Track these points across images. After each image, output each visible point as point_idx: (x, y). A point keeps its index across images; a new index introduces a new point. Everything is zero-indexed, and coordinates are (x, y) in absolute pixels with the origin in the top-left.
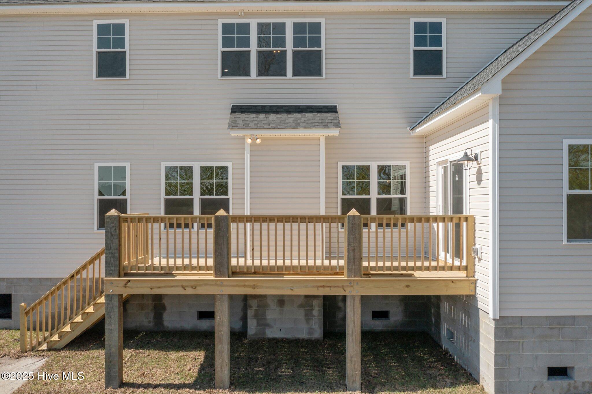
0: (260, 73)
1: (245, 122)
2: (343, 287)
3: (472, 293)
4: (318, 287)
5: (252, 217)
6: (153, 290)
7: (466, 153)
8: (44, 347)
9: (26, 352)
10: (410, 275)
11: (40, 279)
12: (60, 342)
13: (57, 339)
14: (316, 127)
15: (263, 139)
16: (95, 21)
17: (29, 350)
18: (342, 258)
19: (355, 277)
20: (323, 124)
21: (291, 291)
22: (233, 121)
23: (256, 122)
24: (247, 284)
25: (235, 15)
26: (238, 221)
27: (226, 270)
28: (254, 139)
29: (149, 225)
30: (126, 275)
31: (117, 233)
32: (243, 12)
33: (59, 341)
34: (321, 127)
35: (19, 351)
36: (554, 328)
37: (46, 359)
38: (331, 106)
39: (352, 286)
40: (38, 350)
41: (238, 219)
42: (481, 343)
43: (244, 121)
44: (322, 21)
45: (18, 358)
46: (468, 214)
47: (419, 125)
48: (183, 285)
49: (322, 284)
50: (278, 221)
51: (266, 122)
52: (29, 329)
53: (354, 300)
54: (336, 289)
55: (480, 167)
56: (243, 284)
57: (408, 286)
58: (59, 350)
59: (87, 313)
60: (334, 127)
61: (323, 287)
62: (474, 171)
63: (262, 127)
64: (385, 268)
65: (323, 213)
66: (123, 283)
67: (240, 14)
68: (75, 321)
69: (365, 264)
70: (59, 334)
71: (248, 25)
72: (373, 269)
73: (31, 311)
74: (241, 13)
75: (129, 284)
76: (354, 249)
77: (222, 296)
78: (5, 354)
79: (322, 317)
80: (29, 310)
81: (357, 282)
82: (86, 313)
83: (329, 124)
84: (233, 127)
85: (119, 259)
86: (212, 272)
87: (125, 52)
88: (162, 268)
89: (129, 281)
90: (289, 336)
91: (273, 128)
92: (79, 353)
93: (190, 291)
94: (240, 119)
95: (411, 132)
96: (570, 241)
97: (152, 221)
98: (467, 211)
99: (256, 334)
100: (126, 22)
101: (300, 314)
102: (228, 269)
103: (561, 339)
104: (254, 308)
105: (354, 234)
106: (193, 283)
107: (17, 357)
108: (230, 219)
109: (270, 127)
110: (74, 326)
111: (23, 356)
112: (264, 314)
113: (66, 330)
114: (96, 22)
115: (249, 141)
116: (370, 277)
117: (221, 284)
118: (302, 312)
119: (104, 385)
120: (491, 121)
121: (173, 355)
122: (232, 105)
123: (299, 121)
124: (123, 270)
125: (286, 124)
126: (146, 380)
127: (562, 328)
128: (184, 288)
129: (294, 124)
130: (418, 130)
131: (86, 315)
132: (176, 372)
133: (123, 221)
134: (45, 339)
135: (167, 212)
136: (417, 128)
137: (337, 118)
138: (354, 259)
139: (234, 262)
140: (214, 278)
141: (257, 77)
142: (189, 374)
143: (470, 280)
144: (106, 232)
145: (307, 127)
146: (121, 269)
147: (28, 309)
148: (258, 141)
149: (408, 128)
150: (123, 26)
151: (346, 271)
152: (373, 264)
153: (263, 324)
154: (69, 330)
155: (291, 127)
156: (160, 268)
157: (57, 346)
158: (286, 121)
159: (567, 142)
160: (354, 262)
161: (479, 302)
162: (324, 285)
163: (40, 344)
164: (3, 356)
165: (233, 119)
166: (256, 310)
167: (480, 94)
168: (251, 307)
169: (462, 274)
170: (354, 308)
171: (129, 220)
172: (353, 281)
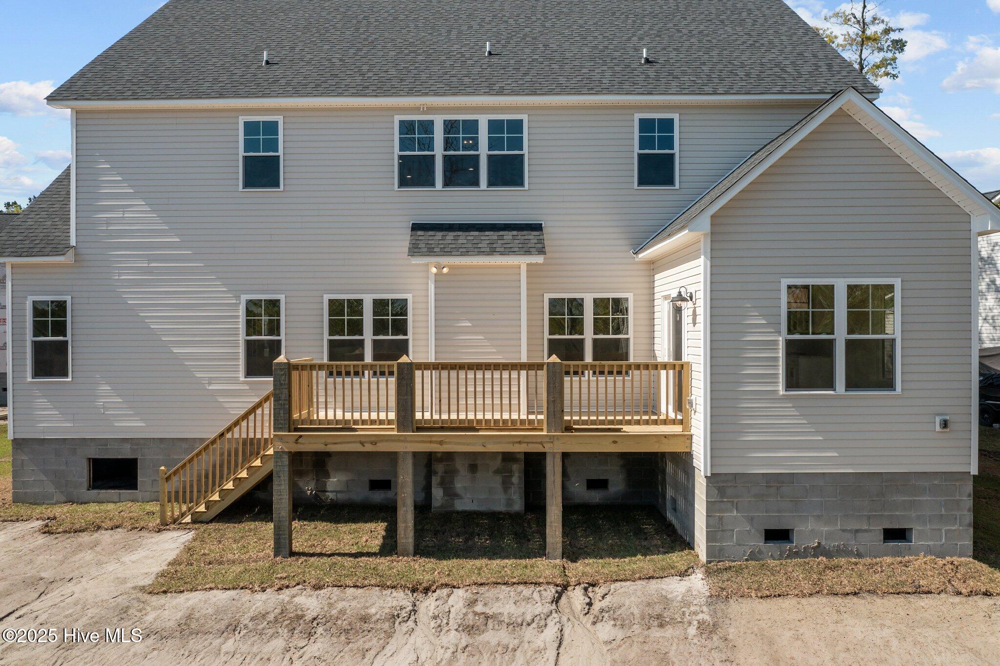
0: (447, 183)
1: (429, 246)
2: (541, 443)
3: (688, 450)
4: (514, 443)
5: (439, 364)
6: (328, 446)
7: (680, 292)
8: (188, 519)
9: (168, 525)
10: (619, 430)
11: (173, 439)
12: (206, 514)
13: (204, 510)
14: (515, 253)
15: (451, 268)
16: (240, 118)
17: (171, 523)
18: (541, 413)
19: (555, 431)
20: (524, 249)
21: (483, 447)
22: (414, 245)
23: (442, 246)
24: (433, 439)
25: (416, 110)
26: (423, 369)
27: (410, 424)
28: (440, 267)
29: (314, 373)
30: (296, 430)
31: (287, 382)
32: (425, 106)
33: (205, 512)
34: (521, 253)
35: (159, 524)
36: (770, 486)
37: (193, 532)
38: (535, 224)
39: (552, 442)
40: (181, 523)
41: (423, 366)
42: (696, 506)
43: (427, 245)
44: (525, 117)
45: (159, 531)
46: (686, 360)
47: (642, 249)
48: (362, 441)
49: (519, 440)
50: (469, 369)
51: (454, 246)
52: (169, 501)
53: (554, 458)
54: (534, 445)
55: (695, 307)
56: (429, 439)
57: (615, 442)
58: (207, 523)
59: (240, 479)
60: (537, 253)
61: (520, 442)
62: (691, 311)
63: (450, 253)
64: (589, 422)
65: (524, 359)
66: (294, 439)
67: (421, 110)
68: (225, 488)
69: (567, 418)
70: (206, 503)
71: (432, 122)
72: (577, 422)
73: (172, 475)
74: (423, 108)
75: (300, 440)
76: (554, 401)
77: (406, 453)
78: (143, 528)
79: (523, 486)
80: (170, 475)
81: (558, 437)
82: (238, 478)
83: (531, 250)
84: (415, 254)
85: (289, 412)
86: (394, 426)
87: (279, 156)
88: (338, 422)
89: (301, 436)
90: (483, 508)
91: (462, 254)
92: (232, 525)
93: (369, 448)
94: (422, 242)
95: (635, 256)
96: (789, 391)
97: (317, 369)
98: (685, 358)
99: (442, 506)
100: (280, 119)
101: (496, 482)
102: (412, 422)
103: (779, 499)
104: (440, 474)
105: (554, 383)
106: (373, 439)
107: (157, 530)
108: (414, 367)
109: (459, 253)
110: (224, 493)
111: (164, 530)
112: (452, 482)
113: (215, 499)
114: (242, 120)
115: (434, 270)
116: (572, 432)
117: (404, 440)
118: (498, 479)
119: (272, 554)
120: (702, 257)
121: (344, 528)
122: (411, 222)
123: (494, 246)
124: (293, 424)
125: (478, 250)
126: (318, 550)
127: (780, 487)
128: (362, 444)
129: (488, 250)
130: (641, 256)
131: (237, 481)
132: (351, 543)
133: (294, 368)
134: (189, 509)
135: (332, 357)
136: (640, 253)
137: (541, 241)
138: (554, 411)
139: (418, 416)
140: (396, 433)
141: (443, 187)
142: (365, 545)
143: (685, 435)
144: (274, 381)
145: (504, 253)
146: (292, 423)
147: (168, 474)
148: (445, 270)
149: (631, 252)
150: (276, 123)
151: (545, 427)
152: (576, 418)
153: (451, 494)
154: (218, 499)
155: (485, 253)
156: (335, 422)
157: (204, 518)
158: (479, 246)
159: (785, 282)
160: (554, 415)
161: (694, 460)
162: (520, 441)
163: (183, 515)
164: (141, 530)
165: (414, 242)
166: (442, 477)
167: (687, 231)
168: (436, 473)
169: (677, 429)
170: (554, 467)
171: (300, 368)
172: (554, 436)
